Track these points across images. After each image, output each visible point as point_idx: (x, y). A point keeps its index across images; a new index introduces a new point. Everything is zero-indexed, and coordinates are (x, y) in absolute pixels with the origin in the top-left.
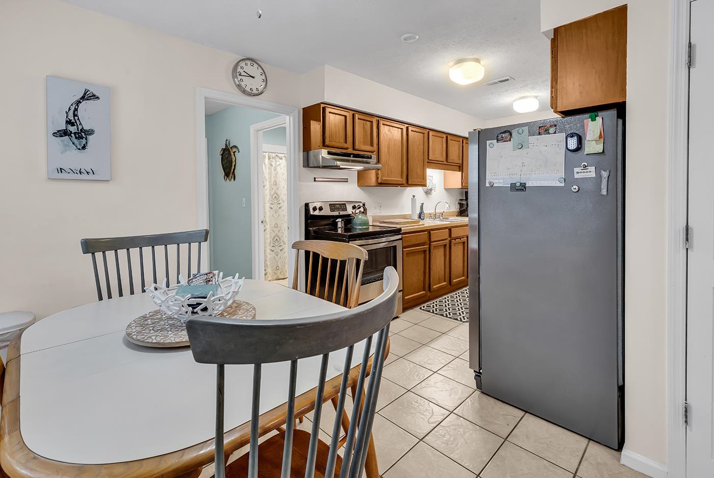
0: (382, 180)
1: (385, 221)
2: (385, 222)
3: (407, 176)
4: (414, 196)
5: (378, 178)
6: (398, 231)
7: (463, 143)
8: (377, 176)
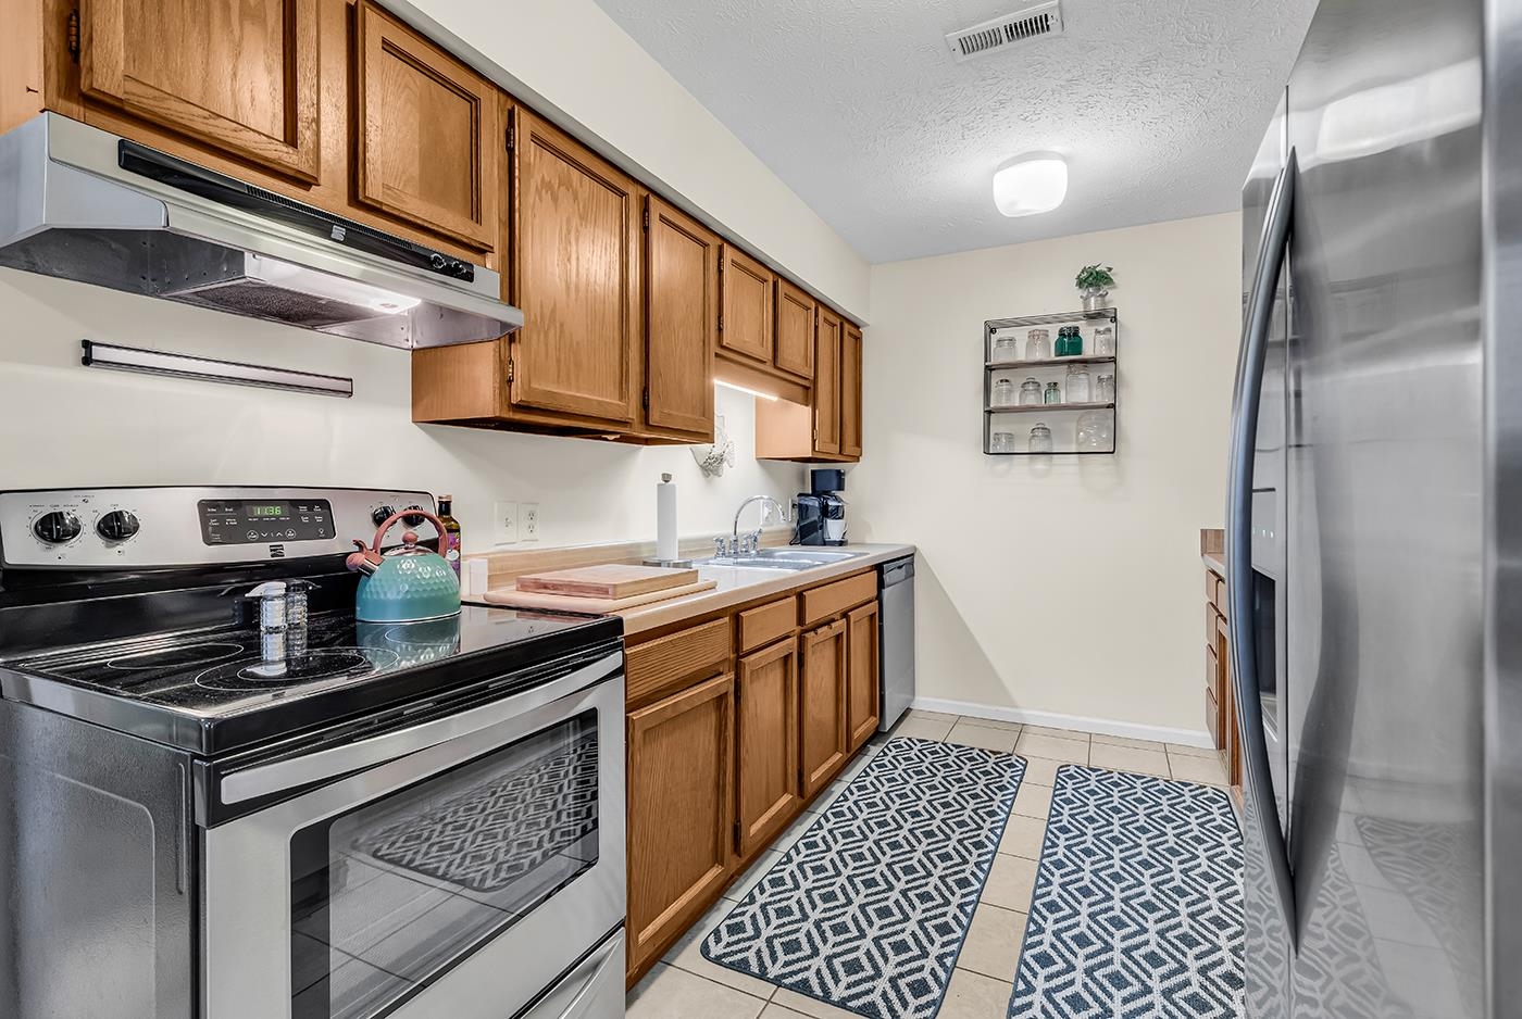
0: (529, 390)
1: (545, 577)
2: (544, 586)
3: (645, 392)
4: (666, 478)
5: (510, 381)
6: (604, 634)
7: (816, 316)
8: (503, 371)
